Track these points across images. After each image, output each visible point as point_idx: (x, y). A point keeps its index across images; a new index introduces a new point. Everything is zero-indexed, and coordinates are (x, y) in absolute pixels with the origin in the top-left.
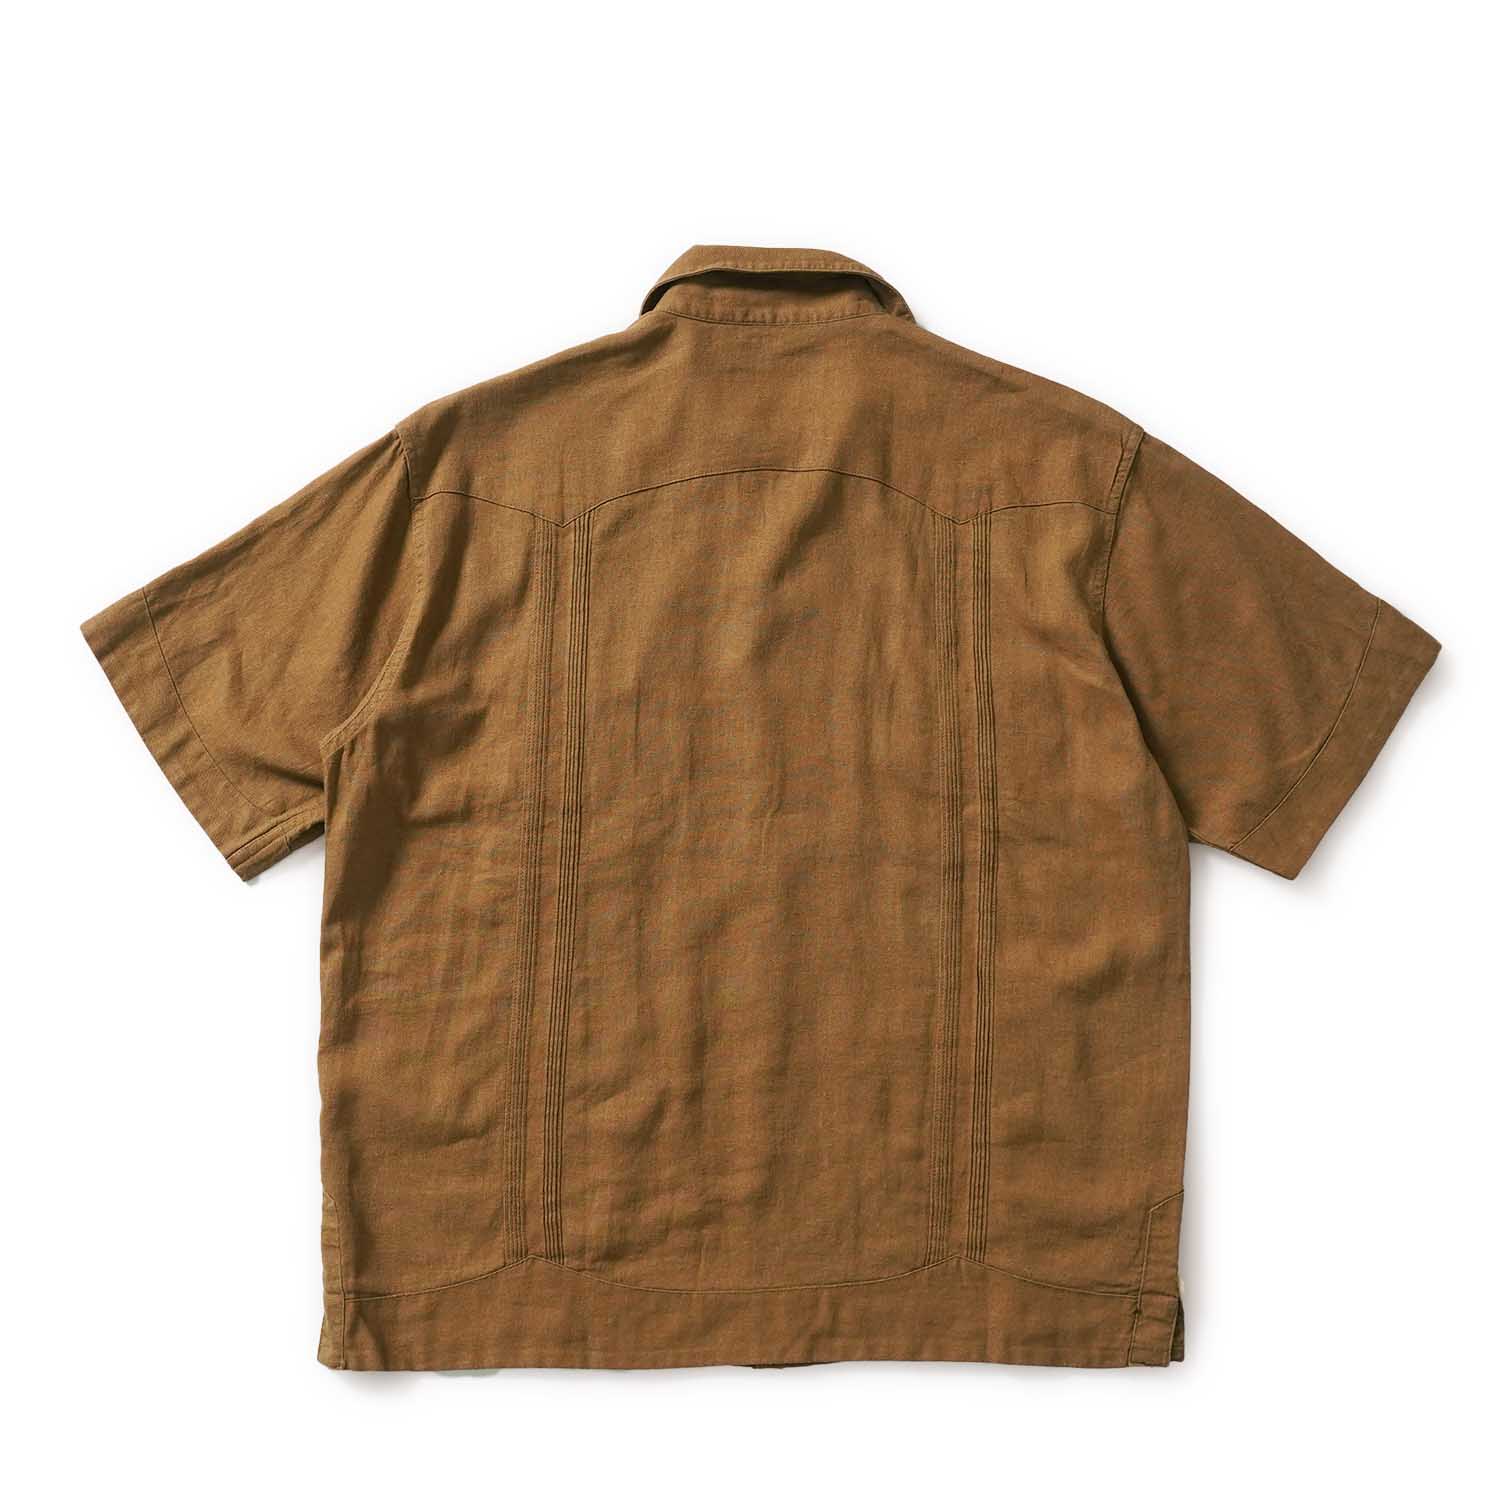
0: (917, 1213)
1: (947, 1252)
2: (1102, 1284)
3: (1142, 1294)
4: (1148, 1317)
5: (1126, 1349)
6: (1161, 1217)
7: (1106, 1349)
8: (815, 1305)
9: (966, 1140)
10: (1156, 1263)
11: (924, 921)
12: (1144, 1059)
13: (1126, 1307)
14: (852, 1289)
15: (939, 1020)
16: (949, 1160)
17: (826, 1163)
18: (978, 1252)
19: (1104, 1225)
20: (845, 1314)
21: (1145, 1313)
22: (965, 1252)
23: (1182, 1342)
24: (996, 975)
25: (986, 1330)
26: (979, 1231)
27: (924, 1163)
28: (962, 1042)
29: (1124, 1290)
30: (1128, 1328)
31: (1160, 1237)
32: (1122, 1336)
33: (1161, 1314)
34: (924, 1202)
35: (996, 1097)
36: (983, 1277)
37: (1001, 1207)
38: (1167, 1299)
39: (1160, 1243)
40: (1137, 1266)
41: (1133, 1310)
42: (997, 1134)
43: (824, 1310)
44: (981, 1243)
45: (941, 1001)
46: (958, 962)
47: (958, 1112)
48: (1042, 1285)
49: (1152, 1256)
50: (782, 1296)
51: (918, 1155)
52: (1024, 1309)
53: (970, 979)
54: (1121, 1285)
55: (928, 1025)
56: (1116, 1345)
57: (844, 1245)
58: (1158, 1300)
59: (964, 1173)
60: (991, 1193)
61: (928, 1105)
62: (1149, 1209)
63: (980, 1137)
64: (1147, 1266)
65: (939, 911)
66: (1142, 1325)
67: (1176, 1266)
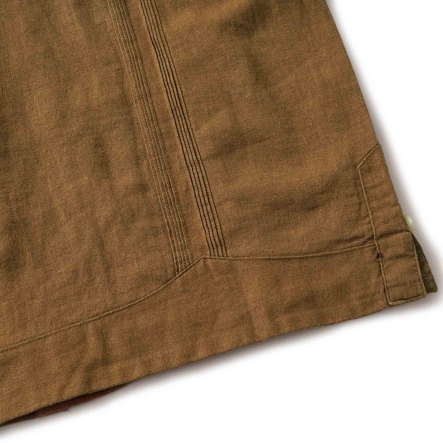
0: (155, 235)
1: (193, 258)
2: (339, 242)
3: (377, 239)
4: (391, 258)
5: (382, 290)
6: (369, 170)
7: (364, 297)
8: (83, 340)
9: (180, 163)
10: (379, 208)
11: (98, 21)
12: (309, 63)
13: (368, 254)
14: (113, 316)
15: (131, 84)
16: (171, 184)
17: (63, 218)
18: (220, 250)
19: (323, 193)
20: (114, 340)
21: (387, 254)
22: (208, 252)
23: (430, 272)
24: (168, 38)
25: (248, 313)
26: (215, 231)
27: (151, 194)
28: (154, 91)
29: (361, 241)
30: (375, 272)
31: (374, 187)
32: (374, 281)
33: (400, 251)
34: (159, 224)
35: (195, 122)
36: (231, 269)
37: (227, 206)
38: (400, 235)
39: (377, 191)
40: (365, 217)
41: (375, 256)
42: (204, 150)
43: (92, 340)
44: (220, 241)
45: (127, 69)
46: (134, 40)
47: (167, 144)
48: (286, 259)
49: (374, 205)
50: (49, 340)
51: (143, 188)
52: (277, 282)
53: (148, 50)
54: (356, 238)
55: (123, 88)
56: (372, 289)
57: (98, 280)
58: (392, 239)
59: (187, 190)
60: (215, 197)
61: (140, 147)
62: (357, 165)
63: (191, 157)
64: (372, 214)
65: (108, 9)
66: (387, 267)
67: (396, 204)
